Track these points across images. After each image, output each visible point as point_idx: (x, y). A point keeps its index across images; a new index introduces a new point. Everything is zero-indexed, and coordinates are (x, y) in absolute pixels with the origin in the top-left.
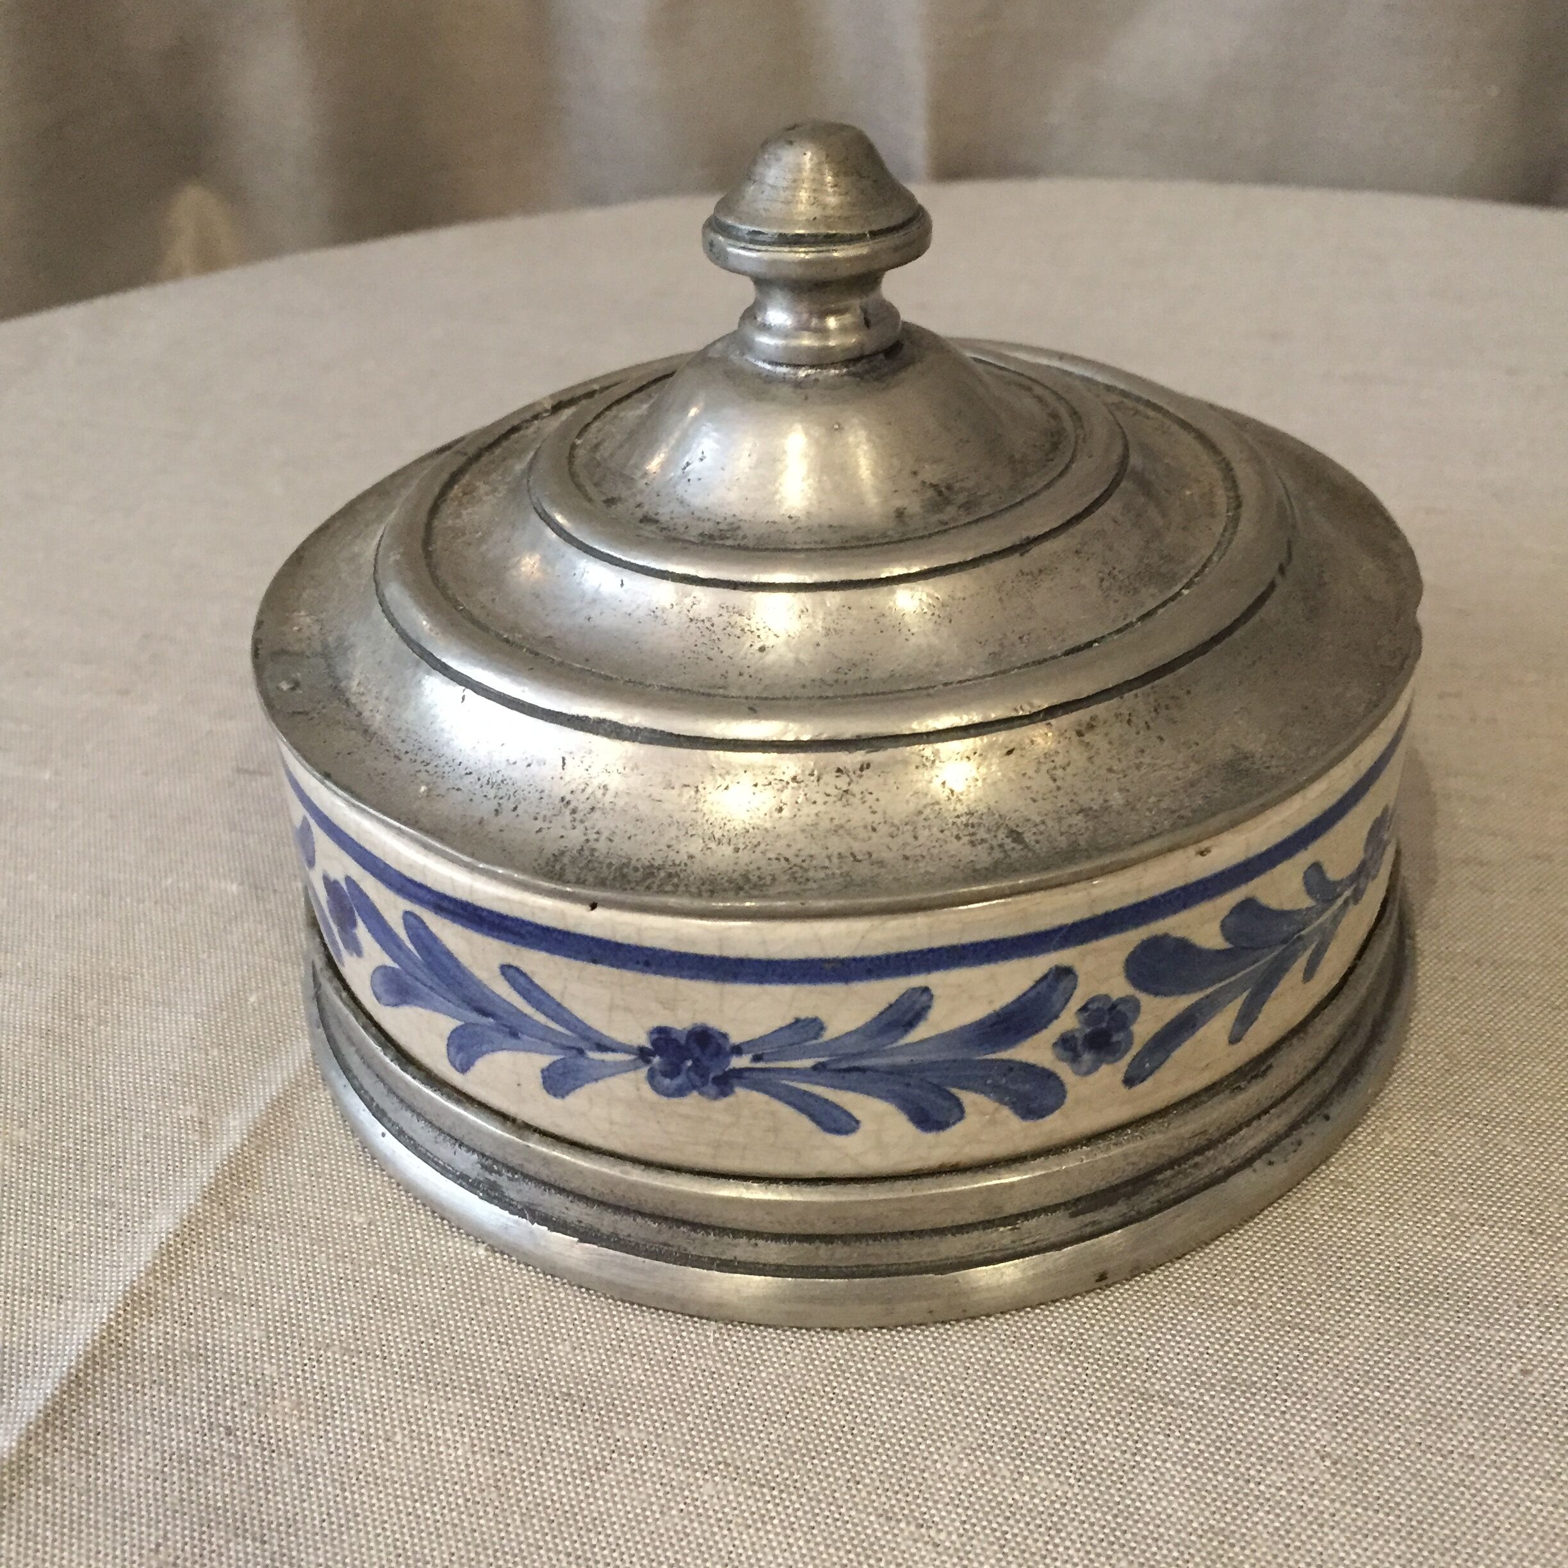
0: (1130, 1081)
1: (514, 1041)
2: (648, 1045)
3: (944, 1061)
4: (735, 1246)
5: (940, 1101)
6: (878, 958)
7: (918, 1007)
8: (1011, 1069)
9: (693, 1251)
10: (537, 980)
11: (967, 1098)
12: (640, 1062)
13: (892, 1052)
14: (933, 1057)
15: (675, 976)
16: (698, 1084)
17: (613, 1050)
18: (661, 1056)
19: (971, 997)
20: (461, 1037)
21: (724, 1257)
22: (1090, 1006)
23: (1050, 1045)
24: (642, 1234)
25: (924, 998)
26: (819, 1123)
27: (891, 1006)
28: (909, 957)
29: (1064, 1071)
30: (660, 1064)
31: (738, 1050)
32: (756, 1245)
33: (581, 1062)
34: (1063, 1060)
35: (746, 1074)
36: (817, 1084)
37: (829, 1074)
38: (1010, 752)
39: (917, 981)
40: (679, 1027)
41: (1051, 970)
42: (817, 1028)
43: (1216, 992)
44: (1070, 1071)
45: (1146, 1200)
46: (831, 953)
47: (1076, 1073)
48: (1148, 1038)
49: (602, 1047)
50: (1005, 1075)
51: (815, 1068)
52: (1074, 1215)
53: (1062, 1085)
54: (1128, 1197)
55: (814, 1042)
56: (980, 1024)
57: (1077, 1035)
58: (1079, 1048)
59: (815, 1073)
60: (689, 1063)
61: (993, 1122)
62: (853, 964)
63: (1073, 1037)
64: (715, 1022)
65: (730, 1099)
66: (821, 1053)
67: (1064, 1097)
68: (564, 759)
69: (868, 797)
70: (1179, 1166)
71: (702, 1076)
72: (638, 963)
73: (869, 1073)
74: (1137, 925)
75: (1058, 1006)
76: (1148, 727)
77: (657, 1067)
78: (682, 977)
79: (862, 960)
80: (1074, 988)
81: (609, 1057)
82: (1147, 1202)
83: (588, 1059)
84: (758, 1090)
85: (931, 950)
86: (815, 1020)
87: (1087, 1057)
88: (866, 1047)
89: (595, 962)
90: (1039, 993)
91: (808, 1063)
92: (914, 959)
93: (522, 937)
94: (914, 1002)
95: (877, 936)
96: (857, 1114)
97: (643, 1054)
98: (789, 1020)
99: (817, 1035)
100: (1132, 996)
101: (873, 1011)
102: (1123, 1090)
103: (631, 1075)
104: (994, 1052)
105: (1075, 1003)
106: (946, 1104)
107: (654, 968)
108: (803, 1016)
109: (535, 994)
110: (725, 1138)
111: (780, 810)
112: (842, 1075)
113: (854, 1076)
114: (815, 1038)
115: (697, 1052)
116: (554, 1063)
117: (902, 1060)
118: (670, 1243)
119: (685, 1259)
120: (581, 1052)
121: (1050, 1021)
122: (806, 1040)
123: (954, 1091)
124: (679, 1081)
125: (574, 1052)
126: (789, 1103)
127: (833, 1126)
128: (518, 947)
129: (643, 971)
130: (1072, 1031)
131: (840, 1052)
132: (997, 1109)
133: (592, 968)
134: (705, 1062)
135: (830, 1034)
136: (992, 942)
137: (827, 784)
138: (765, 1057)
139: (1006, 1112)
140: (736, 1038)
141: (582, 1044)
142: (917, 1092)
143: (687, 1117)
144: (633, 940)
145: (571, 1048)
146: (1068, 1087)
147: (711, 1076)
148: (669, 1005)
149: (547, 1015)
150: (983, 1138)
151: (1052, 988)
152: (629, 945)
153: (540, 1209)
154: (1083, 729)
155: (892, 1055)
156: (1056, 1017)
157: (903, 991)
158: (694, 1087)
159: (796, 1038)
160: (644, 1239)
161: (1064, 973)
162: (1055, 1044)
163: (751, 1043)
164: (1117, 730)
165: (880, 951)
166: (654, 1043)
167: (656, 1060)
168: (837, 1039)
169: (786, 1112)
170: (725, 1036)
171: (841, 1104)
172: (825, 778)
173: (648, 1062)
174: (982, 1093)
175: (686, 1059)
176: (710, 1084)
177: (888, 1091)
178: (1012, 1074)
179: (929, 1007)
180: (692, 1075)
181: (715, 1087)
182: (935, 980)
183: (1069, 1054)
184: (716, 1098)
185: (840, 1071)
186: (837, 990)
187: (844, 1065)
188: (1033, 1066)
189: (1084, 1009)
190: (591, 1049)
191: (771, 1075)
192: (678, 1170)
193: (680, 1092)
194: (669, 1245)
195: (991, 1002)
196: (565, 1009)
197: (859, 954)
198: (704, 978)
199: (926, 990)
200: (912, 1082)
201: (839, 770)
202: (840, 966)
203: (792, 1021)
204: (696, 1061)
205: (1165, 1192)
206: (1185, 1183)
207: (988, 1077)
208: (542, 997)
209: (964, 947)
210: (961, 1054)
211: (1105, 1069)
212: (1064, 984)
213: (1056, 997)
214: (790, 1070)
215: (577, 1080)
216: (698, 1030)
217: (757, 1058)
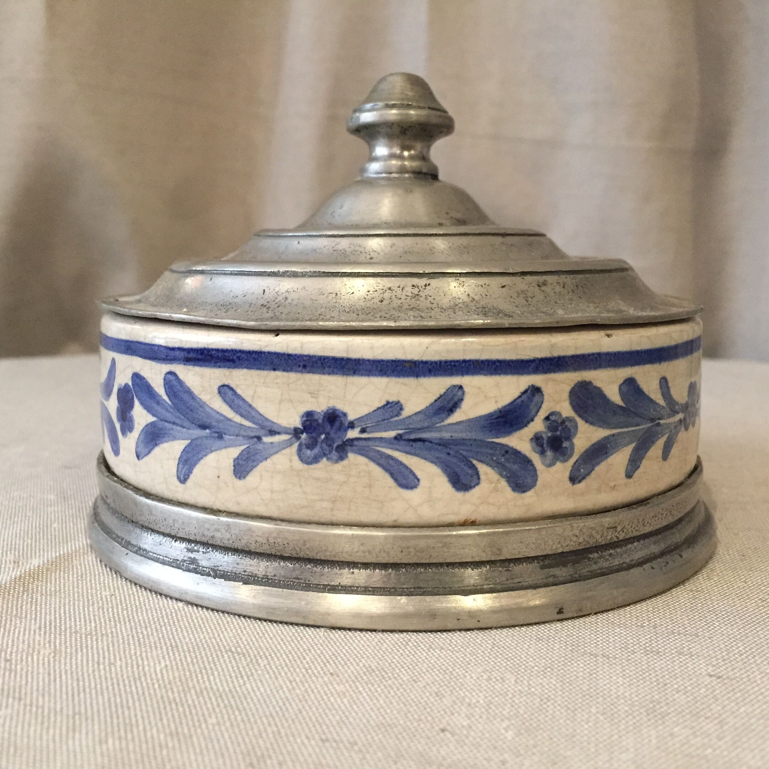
0: (574, 479)
1: (219, 443)
2: (300, 426)
3: (470, 440)
4: (341, 574)
5: (466, 468)
6: (436, 362)
7: (456, 399)
8: (507, 452)
9: (314, 581)
10: (239, 391)
11: (483, 469)
12: (294, 439)
13: (440, 430)
14: (464, 435)
15: (320, 373)
16: (327, 452)
17: (279, 433)
18: (307, 433)
19: (485, 397)
20: (187, 452)
21: (333, 583)
22: (551, 417)
23: (528, 439)
24: (282, 572)
25: (460, 393)
26: (396, 480)
27: (441, 396)
28: (453, 364)
29: (536, 459)
30: (305, 439)
31: (352, 425)
32: (353, 573)
33: (259, 446)
34: (536, 452)
35: (356, 443)
36: (397, 450)
37: (404, 443)
38: (503, 287)
39: (456, 380)
40: (319, 410)
41: (529, 387)
42: (398, 409)
43: (619, 434)
44: (540, 462)
45: (585, 568)
46: (409, 357)
47: (543, 464)
48: (583, 450)
49: (272, 432)
50: (503, 456)
51: (396, 438)
52: (542, 568)
53: (535, 470)
54: (575, 562)
55: (396, 418)
56: (489, 416)
57: (544, 436)
58: (545, 445)
59: (396, 442)
60: (323, 436)
61: (496, 490)
62: (421, 365)
63: (542, 437)
64: (341, 406)
65: (345, 462)
66: (400, 427)
67: (537, 480)
68: (264, 291)
69: (429, 297)
70: (602, 552)
71: (330, 446)
72: (299, 366)
73: (427, 443)
74: (575, 369)
75: (533, 412)
76: (573, 292)
77: (304, 442)
78: (324, 374)
79: (426, 362)
80: (542, 403)
81: (276, 439)
82: (585, 571)
83: (264, 443)
84: (362, 455)
85: (465, 361)
86: (398, 403)
87: (549, 453)
88: (426, 424)
89: (274, 370)
90: (523, 401)
91: (392, 434)
92: (455, 365)
93: (233, 361)
94: (455, 395)
95: (435, 347)
96: (419, 474)
97: (296, 433)
98: (383, 403)
99: (398, 414)
100: (573, 418)
101: (431, 399)
102: (569, 484)
103: (287, 451)
104: (498, 438)
105: (542, 414)
106: (470, 472)
107: (308, 369)
108: (391, 400)
109: (237, 401)
110: (339, 494)
111: (382, 301)
112: (411, 443)
113: (419, 444)
114: (397, 416)
115: (328, 428)
116: (243, 451)
117: (446, 435)
118: (300, 577)
119: (308, 587)
120: (259, 438)
121: (528, 423)
122: (392, 417)
123: (475, 462)
124: (316, 450)
125: (255, 440)
126: (379, 464)
127: (404, 482)
128: (230, 370)
129: (301, 372)
130: (540, 432)
131: (411, 427)
132: (498, 480)
133: (273, 374)
134: (332, 435)
135: (406, 413)
136: (498, 361)
137: (407, 292)
138: (368, 430)
139: (503, 483)
140: (351, 417)
141: (260, 433)
142: (454, 460)
143: (318, 479)
144: (298, 352)
145: (252, 438)
146: (539, 473)
147: (335, 445)
148: (314, 394)
149: (242, 416)
150: (490, 501)
151: (530, 400)
152: (296, 355)
153: (220, 568)
154: (540, 284)
155: (440, 431)
156: (532, 420)
157: (448, 387)
158: (325, 455)
159: (387, 415)
160: (284, 577)
161: (535, 391)
162: (532, 439)
163: (360, 419)
164: (558, 289)
165: (436, 358)
166: (304, 424)
167: (304, 436)
168: (409, 417)
169: (377, 471)
170: (345, 415)
171: (410, 467)
172: (406, 289)
173: (298, 438)
174: (491, 466)
175: (321, 434)
176: (334, 452)
177: (437, 458)
178: (507, 456)
179: (462, 400)
180: (324, 445)
181: (336, 454)
182: (467, 381)
183: (539, 449)
184: (336, 462)
185: (410, 440)
186: (411, 381)
187: (413, 437)
188: (519, 452)
189: (547, 418)
190: (266, 435)
191: (370, 443)
192: (309, 523)
193: (315, 460)
194: (298, 579)
195: (496, 402)
196: (253, 409)
197: (425, 359)
198: (337, 374)
199: (461, 387)
200: (451, 452)
201: (413, 286)
202: (413, 365)
203: (385, 403)
204: (327, 434)
205: (594, 567)
206: (606, 564)
207: (494, 455)
208: (241, 403)
209: (483, 362)
210: (479, 436)
211: (559, 465)
212: (537, 398)
213: (533, 407)
214: (381, 439)
215: (254, 461)
216: (330, 411)
217: (363, 431)
